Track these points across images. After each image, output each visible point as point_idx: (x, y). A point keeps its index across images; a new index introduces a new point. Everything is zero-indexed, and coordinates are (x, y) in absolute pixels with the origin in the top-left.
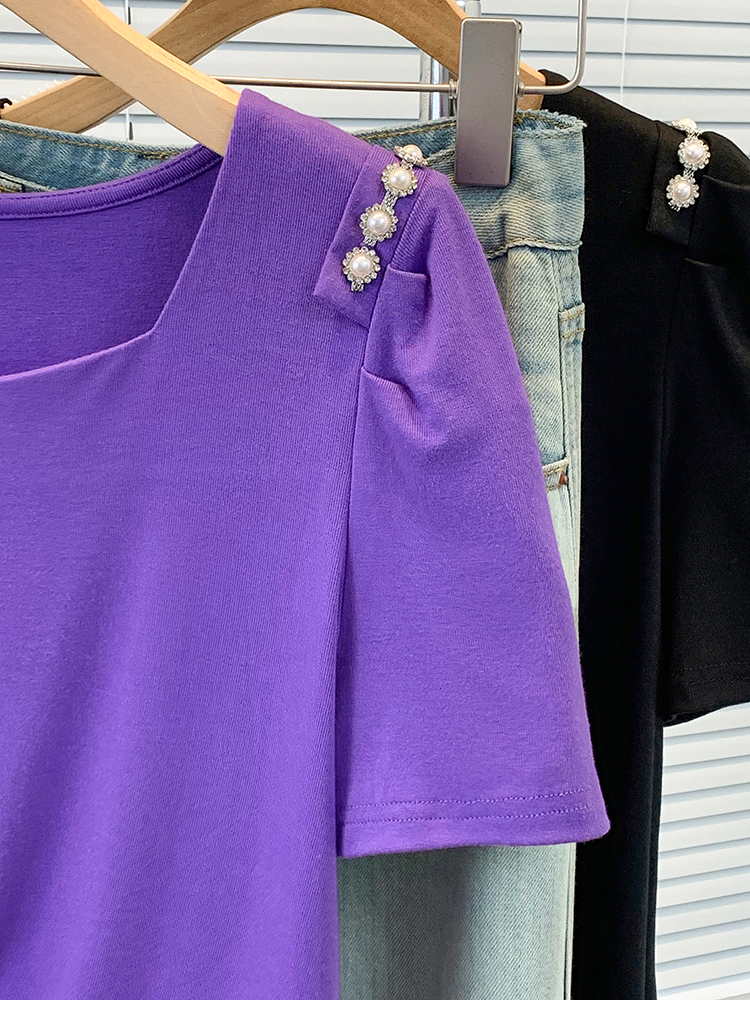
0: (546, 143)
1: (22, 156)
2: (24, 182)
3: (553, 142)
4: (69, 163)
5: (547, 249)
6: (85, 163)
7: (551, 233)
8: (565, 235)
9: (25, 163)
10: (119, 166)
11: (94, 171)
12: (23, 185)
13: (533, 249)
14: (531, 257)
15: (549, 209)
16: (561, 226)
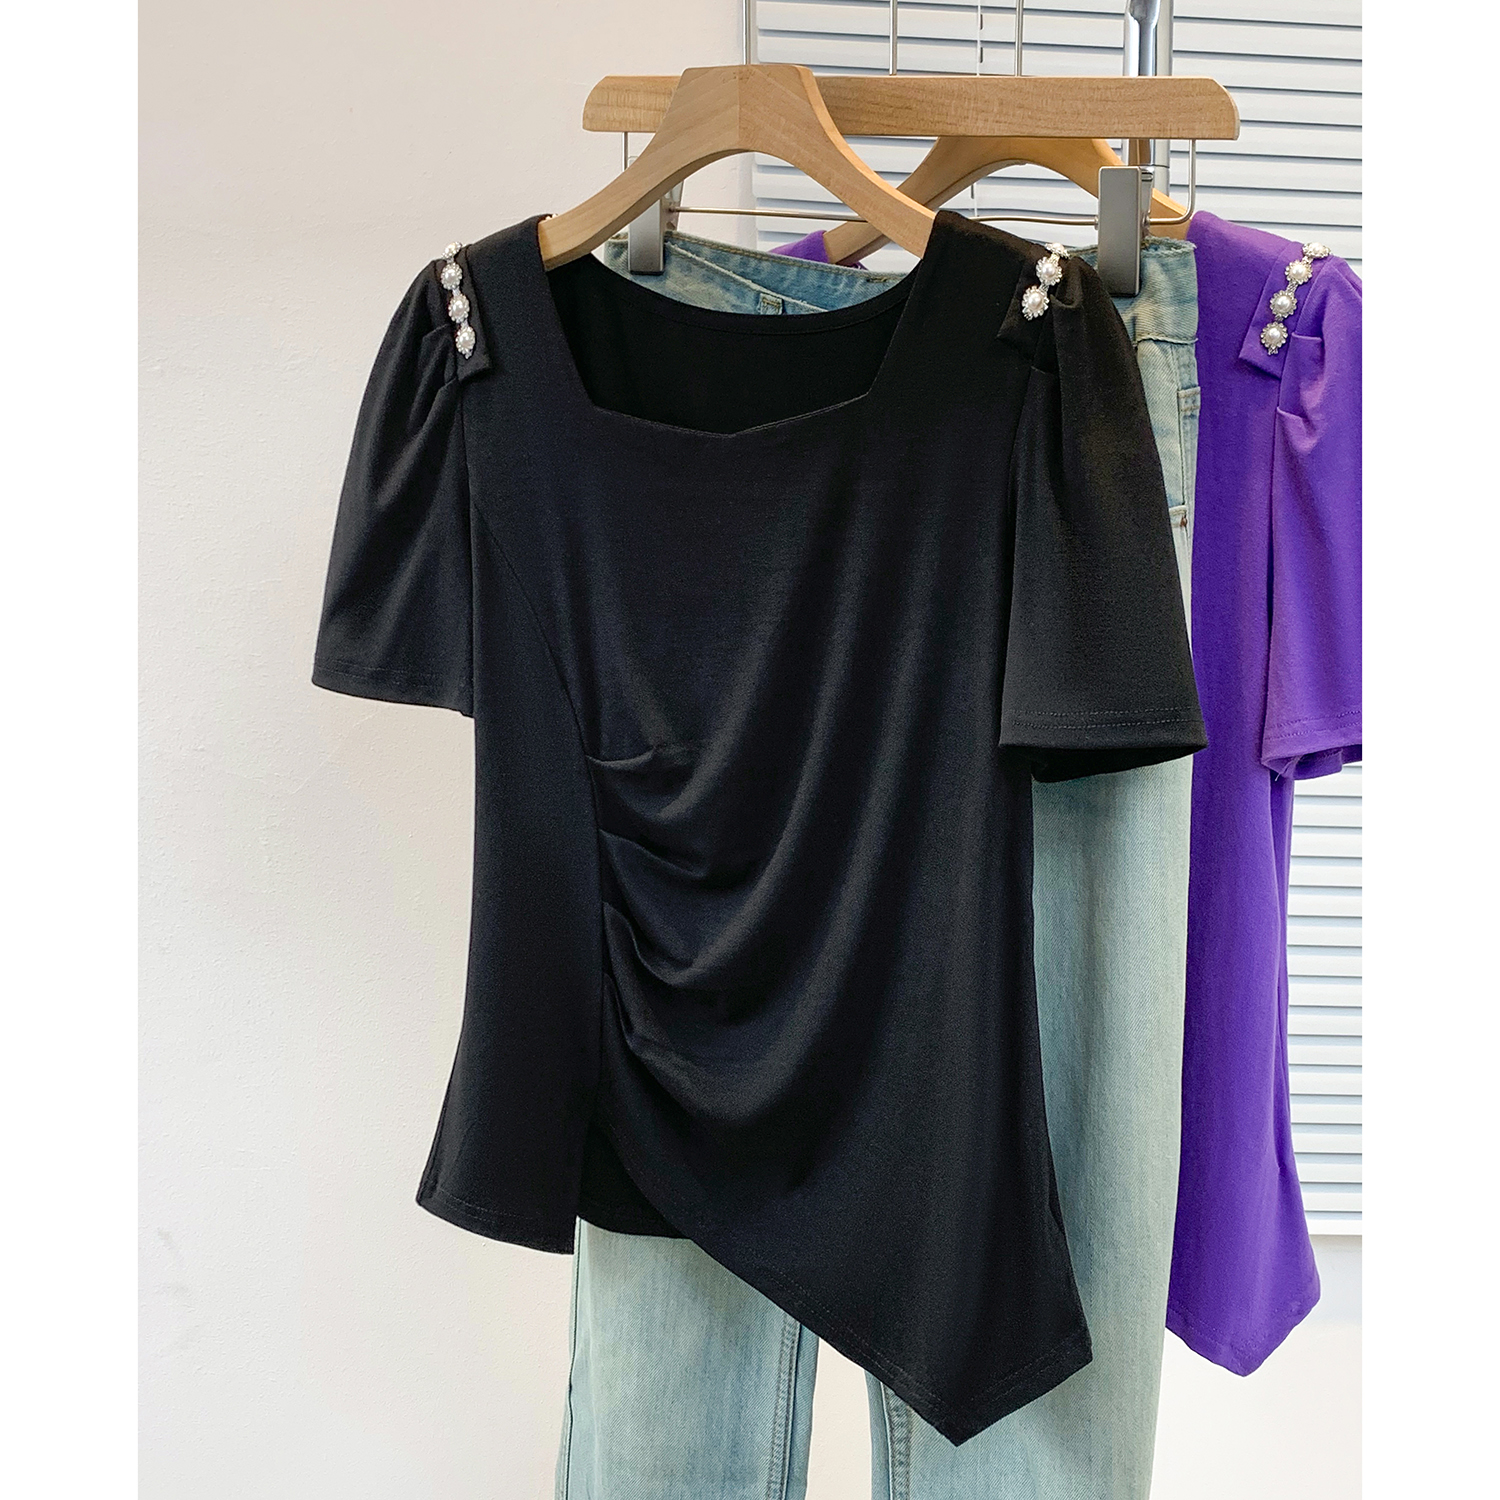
0: (1166, 260)
1: (783, 280)
2: (784, 297)
3: (1171, 260)
4: (816, 284)
5: (1167, 342)
6: (828, 284)
7: (1170, 329)
8: (1182, 331)
9: (786, 284)
10: (852, 287)
11: (836, 290)
12: (783, 301)
13: (1156, 341)
14: (1154, 347)
15: (1168, 311)
16: (1178, 324)
